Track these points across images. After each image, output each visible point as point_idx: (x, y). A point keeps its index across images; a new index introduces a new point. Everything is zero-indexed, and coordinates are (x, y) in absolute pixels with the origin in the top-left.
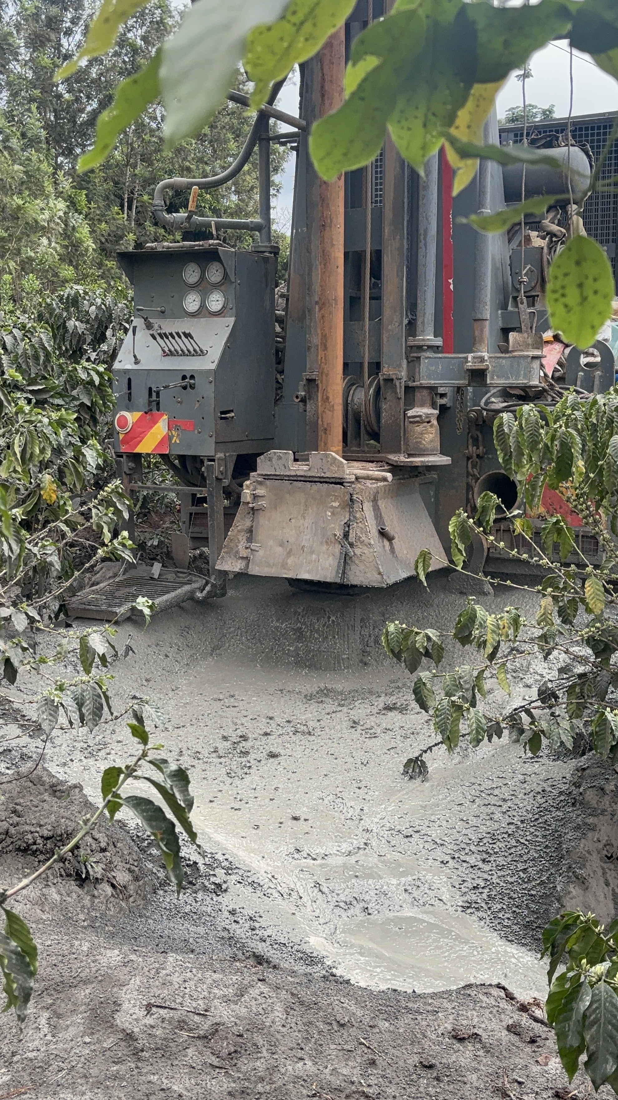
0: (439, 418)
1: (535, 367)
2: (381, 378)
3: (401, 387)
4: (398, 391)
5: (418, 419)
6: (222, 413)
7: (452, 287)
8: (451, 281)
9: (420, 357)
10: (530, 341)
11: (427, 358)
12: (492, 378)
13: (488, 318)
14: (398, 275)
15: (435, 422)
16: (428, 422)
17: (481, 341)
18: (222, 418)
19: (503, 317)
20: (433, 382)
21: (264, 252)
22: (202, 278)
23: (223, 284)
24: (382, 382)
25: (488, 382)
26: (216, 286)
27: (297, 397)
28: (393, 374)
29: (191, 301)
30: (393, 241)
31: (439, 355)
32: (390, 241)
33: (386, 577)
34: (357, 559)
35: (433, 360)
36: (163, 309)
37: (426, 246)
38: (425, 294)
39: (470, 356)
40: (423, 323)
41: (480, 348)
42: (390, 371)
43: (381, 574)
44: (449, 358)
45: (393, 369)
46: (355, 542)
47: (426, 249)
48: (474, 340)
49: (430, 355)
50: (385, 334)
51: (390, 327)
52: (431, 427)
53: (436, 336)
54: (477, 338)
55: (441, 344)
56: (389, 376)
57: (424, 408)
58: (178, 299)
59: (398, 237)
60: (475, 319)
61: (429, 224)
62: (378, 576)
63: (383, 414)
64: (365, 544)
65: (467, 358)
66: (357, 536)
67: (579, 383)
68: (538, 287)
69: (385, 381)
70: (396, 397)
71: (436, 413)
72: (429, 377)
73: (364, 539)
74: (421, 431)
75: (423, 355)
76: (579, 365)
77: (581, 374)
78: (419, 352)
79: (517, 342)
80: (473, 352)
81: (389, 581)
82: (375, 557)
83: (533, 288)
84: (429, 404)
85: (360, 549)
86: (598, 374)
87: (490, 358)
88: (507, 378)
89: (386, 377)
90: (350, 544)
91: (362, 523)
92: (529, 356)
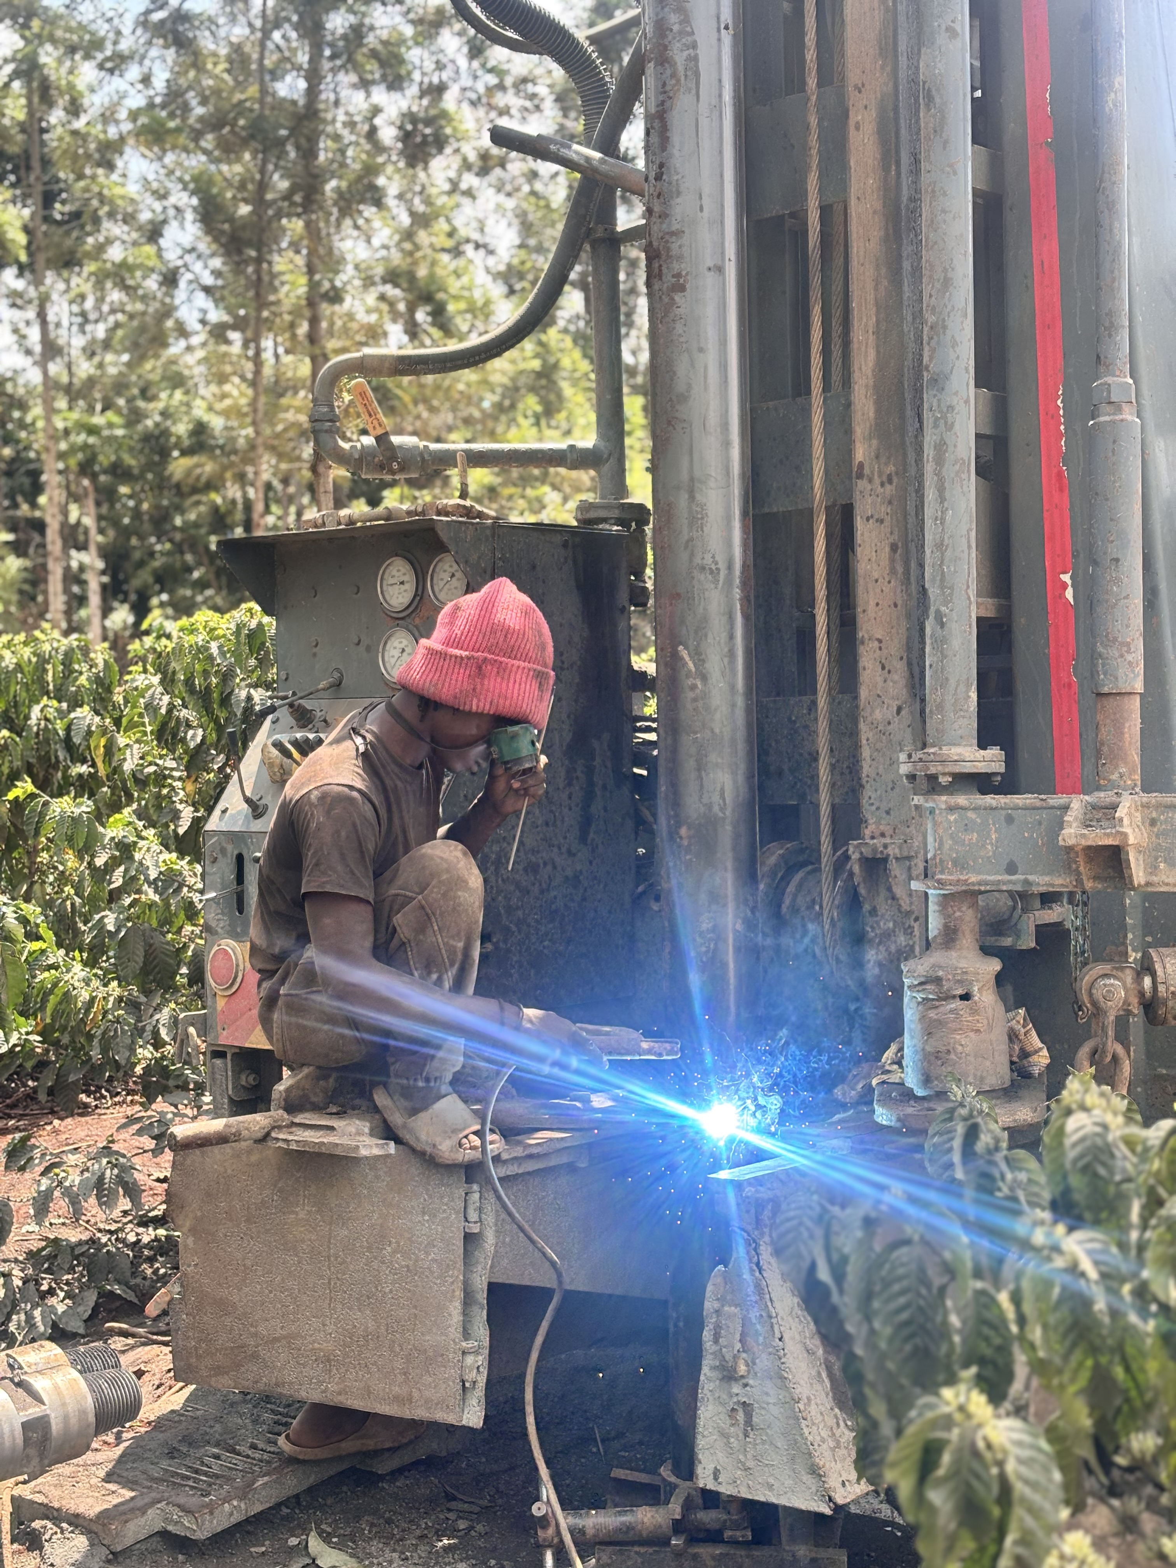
2: (855, 856)
4: (903, 893)
5: (930, 989)
7: (1069, 594)
8: (1066, 578)
9: (935, 807)
11: (951, 809)
12: (1154, 869)
13: (1139, 687)
14: (893, 571)
15: (987, 996)
16: (966, 997)
17: (1117, 756)
20: (973, 878)
21: (603, 521)
22: (419, 592)
24: (857, 868)
25: (1137, 880)
28: (885, 846)
29: (396, 653)
30: (877, 480)
31: (990, 800)
32: (870, 481)
33: (833, 1482)
34: (749, 1422)
35: (971, 815)
36: (336, 675)
37: (941, 490)
38: (942, 625)
39: (1077, 804)
40: (940, 707)
41: (1115, 777)
42: (883, 835)
43: (815, 1471)
44: (1016, 808)
45: (888, 831)
46: (742, 1369)
47: (942, 499)
48: (1098, 754)
49: (962, 800)
50: (865, 733)
51: (878, 714)
52: (974, 1011)
53: (982, 745)
54: (1105, 749)
55: (1000, 767)
56: (875, 849)
57: (954, 954)
58: (368, 649)
59: (891, 469)
60: (1099, 695)
61: (950, 427)
62: (807, 1479)
63: (870, 954)
64: (768, 1374)
65: (1065, 810)
66: (746, 1348)
69: (867, 862)
70: (900, 908)
71: (994, 966)
72: (961, 864)
73: (764, 1361)
74: (941, 1023)
75: (941, 801)
78: (934, 791)
80: (1096, 788)
81: (843, 1497)
82: (797, 1418)
84: (968, 940)
85: (755, 1392)
87: (1144, 806)
89: (868, 852)
90: (728, 1374)
91: (758, 1310)
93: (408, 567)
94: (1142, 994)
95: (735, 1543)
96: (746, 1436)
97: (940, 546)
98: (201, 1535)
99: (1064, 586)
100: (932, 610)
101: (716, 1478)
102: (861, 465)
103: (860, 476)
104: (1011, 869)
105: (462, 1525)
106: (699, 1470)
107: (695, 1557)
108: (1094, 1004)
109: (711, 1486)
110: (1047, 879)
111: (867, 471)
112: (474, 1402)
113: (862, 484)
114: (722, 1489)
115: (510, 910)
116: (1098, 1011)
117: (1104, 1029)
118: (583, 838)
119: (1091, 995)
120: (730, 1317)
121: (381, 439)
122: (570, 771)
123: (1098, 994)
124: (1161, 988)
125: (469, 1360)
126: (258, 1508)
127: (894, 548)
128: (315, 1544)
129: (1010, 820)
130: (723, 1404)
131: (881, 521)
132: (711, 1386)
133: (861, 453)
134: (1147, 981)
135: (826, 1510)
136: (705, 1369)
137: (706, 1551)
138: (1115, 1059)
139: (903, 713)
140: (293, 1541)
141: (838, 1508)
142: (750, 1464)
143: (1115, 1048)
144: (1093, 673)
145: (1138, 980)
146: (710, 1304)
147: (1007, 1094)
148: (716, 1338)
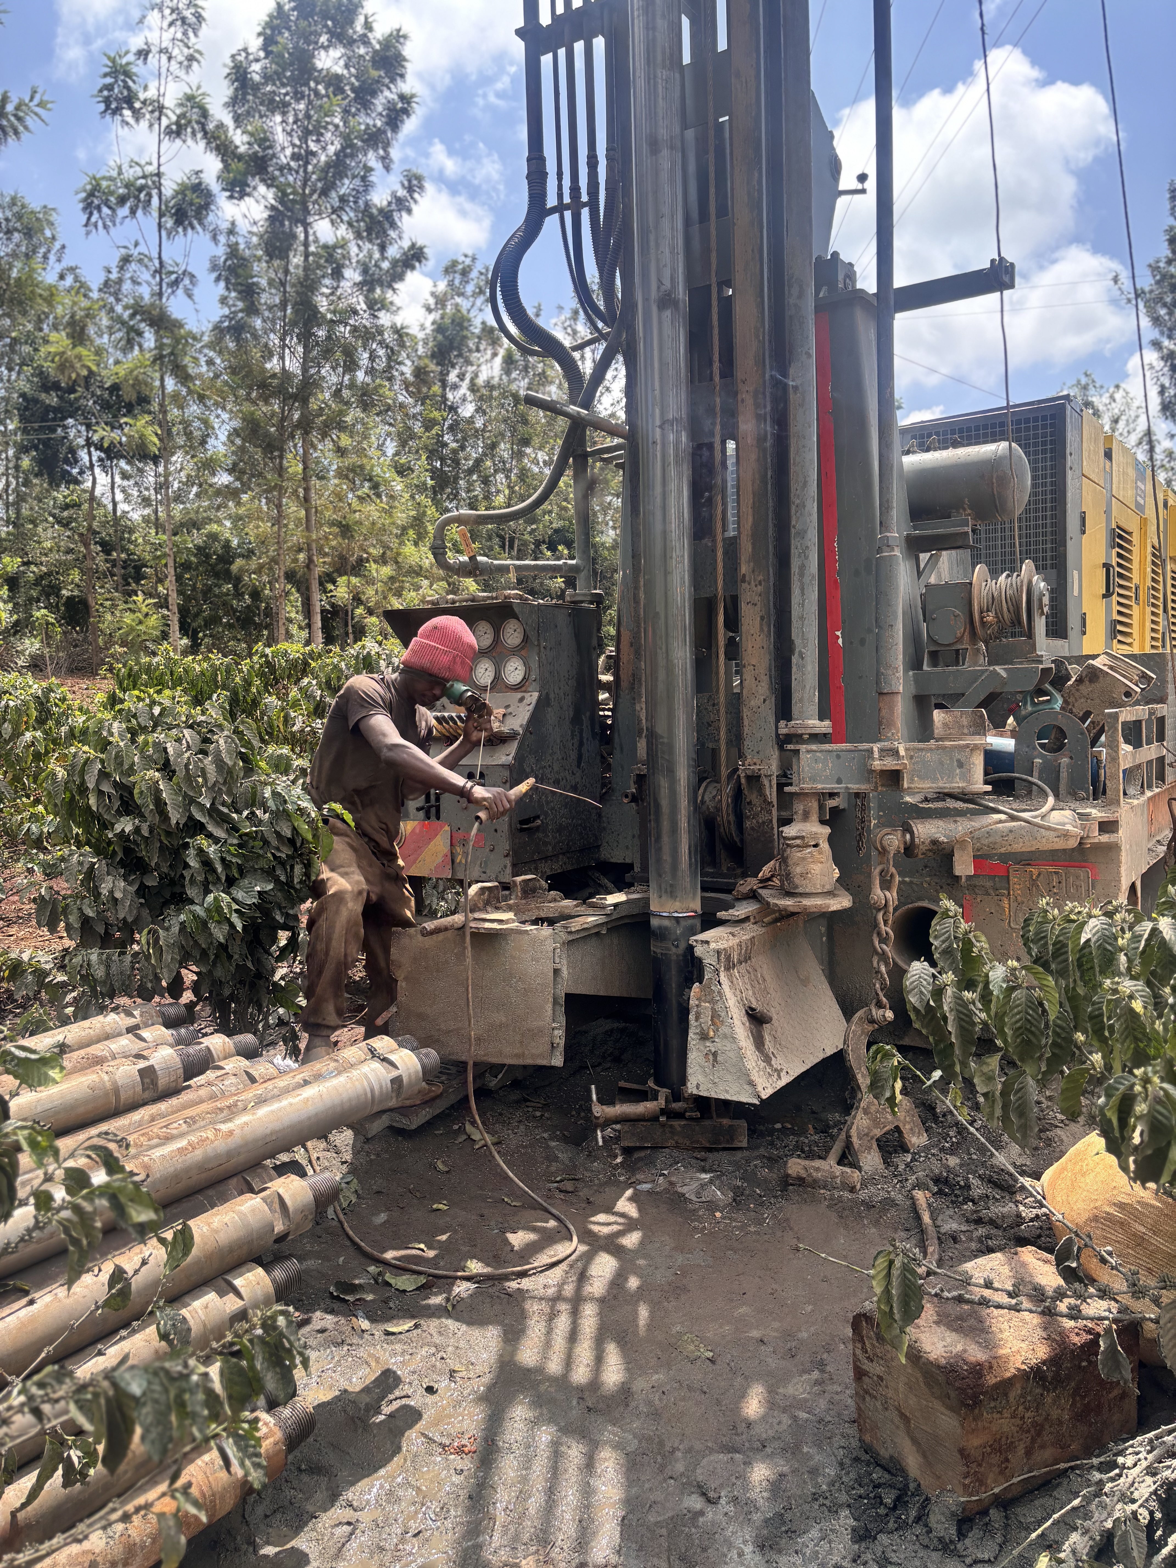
0: (831, 839)
1: (977, 762)
2: (742, 775)
3: (771, 786)
4: (767, 793)
5: (798, 842)
6: (521, 823)
7: (840, 641)
8: (839, 633)
9: (798, 751)
10: (965, 721)
11: (808, 752)
12: (912, 781)
13: (901, 689)
14: (762, 630)
15: (825, 846)
16: (816, 846)
17: (891, 724)
18: (522, 830)
19: (916, 680)
20: (820, 786)
21: (582, 601)
22: (497, 640)
23: (523, 648)
24: (743, 781)
25: (906, 785)
26: (516, 651)
27: (626, 796)
28: (759, 770)
29: (482, 670)
30: (753, 583)
31: (827, 747)
32: (749, 583)
33: (760, 1089)
34: (715, 1060)
35: (819, 754)
37: (802, 589)
38: (801, 660)
39: (876, 747)
40: (801, 700)
41: (890, 735)
42: (755, 764)
43: (752, 1084)
44: (843, 751)
45: (759, 762)
46: (712, 1034)
47: (803, 594)
48: (880, 723)
49: (814, 747)
50: (746, 713)
51: (752, 703)
52: (820, 853)
53: (821, 719)
54: (886, 721)
55: (830, 730)
56: (753, 770)
57: (808, 824)
59: (761, 578)
60: (881, 694)
61: (807, 558)
62: (747, 1087)
63: (747, 824)
64: (725, 1036)
65: (871, 751)
66: (713, 1024)
67: (1035, 773)
68: (966, 637)
69: (748, 778)
70: (765, 801)
71: (827, 830)
72: (813, 779)
73: (723, 1029)
74: (804, 859)
75: (803, 748)
76: (1035, 748)
77: (1038, 760)
78: (797, 743)
79: (945, 725)
80: (880, 740)
81: (765, 1095)
82: (741, 1058)
83: (960, 640)
84: (815, 817)
85: (719, 1045)
86: (1065, 761)
87: (907, 750)
88: (935, 780)
89: (749, 773)
90: (704, 1037)
91: (720, 1004)
92: (967, 746)
93: (488, 625)
94: (905, 842)
95: (691, 1119)
96: (713, 1067)
97: (802, 618)
98: (413, 1127)
99: (838, 637)
100: (797, 650)
101: (698, 1088)
102: (744, 575)
103: (743, 581)
104: (839, 781)
105: (538, 1114)
106: (688, 1085)
107: (671, 1126)
108: (883, 848)
109: (695, 1092)
110: (857, 786)
111: (747, 578)
112: (558, 1054)
113: (745, 585)
114: (701, 1094)
115: (548, 803)
116: (885, 851)
117: (888, 860)
118: (579, 766)
119: (881, 843)
120: (706, 1008)
121: (472, 558)
122: (573, 732)
123: (885, 843)
124: (916, 839)
125: (556, 1033)
126: (438, 1111)
127: (762, 618)
128: (468, 1127)
129: (838, 757)
130: (701, 1051)
131: (756, 604)
132: (695, 1043)
133: (744, 569)
134: (908, 836)
135: (756, 1102)
136: (691, 1035)
137: (677, 1124)
138: (892, 876)
139: (767, 702)
140: (456, 1127)
141: (762, 1101)
142: (716, 1080)
143: (893, 870)
144: (878, 683)
145: (904, 836)
146: (693, 1002)
147: (831, 894)
148: (697, 1019)
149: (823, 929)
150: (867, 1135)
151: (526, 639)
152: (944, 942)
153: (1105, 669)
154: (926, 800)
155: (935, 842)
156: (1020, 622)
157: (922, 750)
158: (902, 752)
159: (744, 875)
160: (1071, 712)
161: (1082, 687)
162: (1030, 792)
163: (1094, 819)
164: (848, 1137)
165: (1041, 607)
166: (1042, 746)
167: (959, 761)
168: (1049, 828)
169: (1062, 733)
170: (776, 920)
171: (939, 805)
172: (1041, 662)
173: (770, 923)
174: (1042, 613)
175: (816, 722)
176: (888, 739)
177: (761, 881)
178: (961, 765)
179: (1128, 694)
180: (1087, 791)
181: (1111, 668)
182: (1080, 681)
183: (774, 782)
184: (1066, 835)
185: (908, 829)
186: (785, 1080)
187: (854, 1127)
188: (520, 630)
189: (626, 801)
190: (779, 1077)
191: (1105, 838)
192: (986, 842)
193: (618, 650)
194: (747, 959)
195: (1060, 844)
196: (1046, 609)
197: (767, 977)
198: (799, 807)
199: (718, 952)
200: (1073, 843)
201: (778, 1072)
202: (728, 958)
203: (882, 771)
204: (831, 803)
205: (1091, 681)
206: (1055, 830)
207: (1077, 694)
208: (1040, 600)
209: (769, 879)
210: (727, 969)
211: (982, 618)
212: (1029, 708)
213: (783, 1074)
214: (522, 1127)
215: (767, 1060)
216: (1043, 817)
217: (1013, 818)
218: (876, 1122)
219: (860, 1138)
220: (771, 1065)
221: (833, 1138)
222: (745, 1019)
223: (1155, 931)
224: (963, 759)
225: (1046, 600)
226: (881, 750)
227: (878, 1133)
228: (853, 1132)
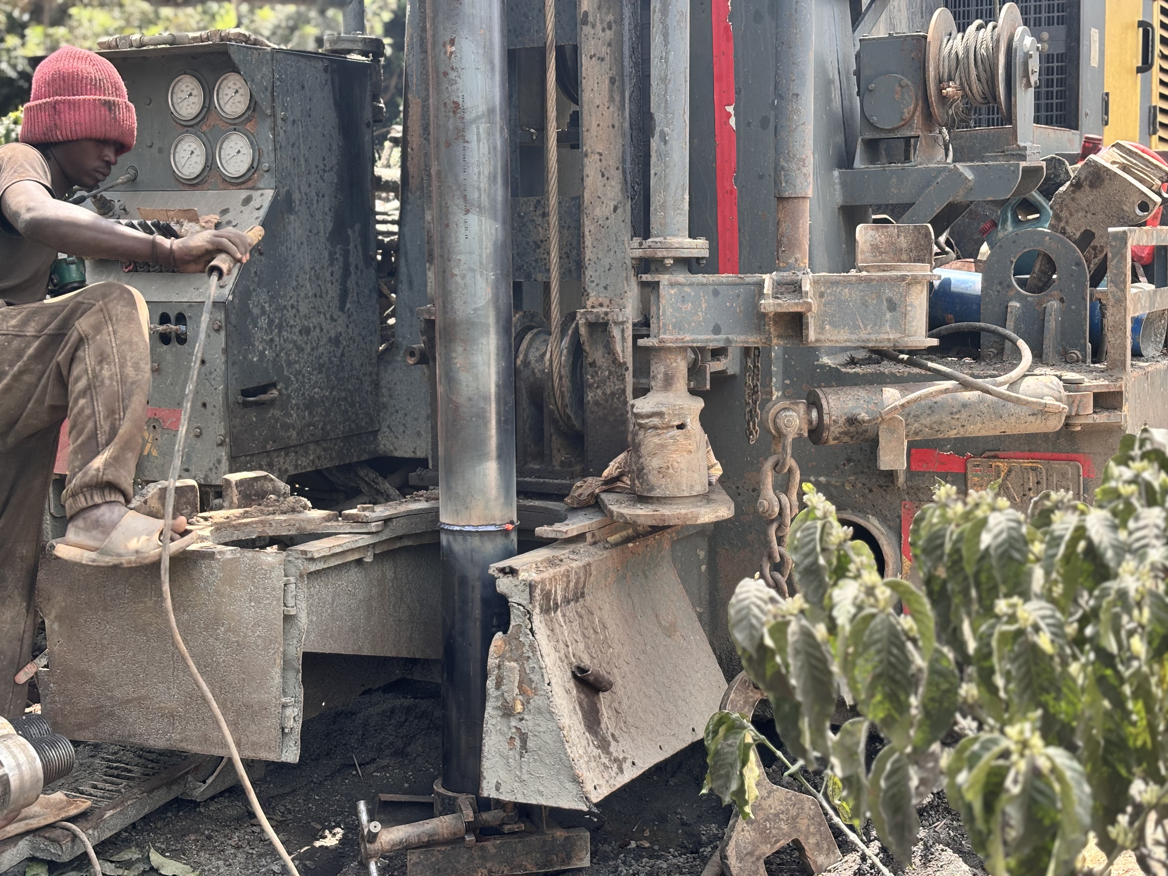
0: (704, 418)
1: (916, 303)
2: (582, 321)
3: (623, 338)
4: (619, 348)
5: (656, 421)
6: (245, 393)
7: (732, 122)
8: (730, 109)
9: (658, 283)
10: (903, 242)
11: (672, 285)
12: (820, 330)
13: (810, 193)
14: (612, 99)
15: (694, 425)
16: (681, 427)
17: (793, 245)
18: (246, 405)
19: (844, 184)
20: (688, 337)
21: (349, 51)
22: (208, 106)
23: (248, 120)
24: (583, 331)
25: (813, 337)
26: (238, 124)
27: (412, 354)
28: (606, 314)
29: (187, 155)
30: (599, 26)
31: (700, 278)
32: (593, 27)
33: (589, 787)
34: (524, 746)
35: (687, 289)
36: (132, 172)
37: (666, 35)
38: (665, 142)
39: (768, 279)
40: (663, 206)
41: (792, 261)
42: (601, 305)
43: (576, 780)
44: (721, 284)
45: (606, 302)
46: (519, 708)
47: (666, 43)
48: (779, 243)
49: (680, 278)
50: (588, 227)
51: (598, 212)
52: (687, 437)
53: (692, 235)
54: (785, 240)
55: (706, 253)
56: (597, 315)
57: (671, 395)
58: (160, 150)
59: (610, 17)
60: (781, 199)
62: (569, 785)
63: (590, 396)
64: (539, 711)
65: (761, 285)
66: (522, 692)
67: (1010, 323)
68: (918, 119)
69: (592, 326)
70: (615, 361)
71: (699, 404)
72: (679, 327)
73: (537, 701)
74: (663, 446)
75: (664, 279)
76: (1010, 286)
77: (1015, 304)
78: (657, 271)
79: (875, 248)
80: (778, 270)
81: (596, 797)
82: (562, 742)
83: (908, 123)
84: (681, 383)
85: (529, 724)
86: (1054, 305)
87: (816, 282)
88: (855, 328)
89: (591, 318)
90: (507, 712)
91: (532, 664)
92: (903, 278)
93: (196, 83)
94: (810, 422)
95: (512, 834)
96: (521, 757)
97: (664, 80)
99: (729, 115)
100: (658, 129)
101: (497, 789)
102: (586, 14)
103: (585, 22)
104: (717, 330)
106: (484, 784)
107: (483, 848)
108: (778, 429)
109: (494, 795)
110: (743, 338)
111: (591, 19)
112: (292, 744)
113: (587, 29)
114: (502, 797)
115: (289, 364)
116: (781, 435)
117: (784, 448)
118: (342, 308)
119: (775, 422)
120: (511, 669)
122: (331, 254)
123: (780, 423)
124: (826, 418)
125: (289, 712)
126: (108, 834)
127: (612, 81)
128: (156, 858)
129: (716, 293)
130: (503, 734)
131: (602, 59)
132: (494, 721)
134: (814, 414)
135: (583, 807)
136: (489, 710)
137: (489, 843)
138: (790, 470)
139: (619, 211)
141: (592, 806)
142: (525, 777)
143: (791, 462)
144: (777, 182)
145: (808, 412)
146: (492, 661)
147: (706, 498)
148: (498, 686)
149: (702, 554)
150: (751, 854)
151: (253, 105)
152: (806, 556)
153: (1115, 168)
154: (853, 362)
155: (852, 421)
156: (995, 97)
157: (837, 283)
158: (807, 287)
159: (585, 474)
160: (1064, 232)
161: (1078, 195)
162: (1001, 352)
163: (1087, 389)
164: (724, 857)
165: (1026, 75)
166: (1022, 283)
167: (890, 301)
168: (1018, 401)
169: (1051, 266)
170: (628, 540)
171: (869, 369)
172: (1023, 158)
173: (615, 545)
174: (1028, 85)
175: (688, 241)
176: (789, 268)
177: (606, 482)
178: (892, 306)
179: (1144, 207)
180: (1083, 350)
181: (1124, 168)
182: (1077, 186)
183: (629, 333)
184: (1043, 412)
185: (814, 403)
186: (630, 775)
187: (732, 843)
188: (245, 91)
189: (411, 361)
190: (621, 770)
191: (1102, 418)
192: (927, 421)
193: (405, 131)
194: (579, 595)
195: (1036, 426)
196: (1034, 79)
197: (610, 623)
198: (658, 369)
199: (531, 586)
200: (1055, 424)
201: (619, 763)
202: (547, 596)
203: (776, 314)
204: (715, 366)
205: (1092, 186)
206: (1027, 403)
207: (1072, 205)
208: (1026, 65)
209: (618, 478)
210: (546, 610)
211: (940, 90)
212: (1010, 227)
213: (627, 766)
214: (241, 857)
215: (604, 746)
216: (1013, 385)
217: (966, 386)
218: (764, 835)
219: (740, 859)
220: (609, 753)
221: (705, 860)
222: (571, 685)
223: (1080, 532)
224: (896, 299)
225: (1034, 65)
226: (778, 284)
227: (768, 850)
228: (731, 851)
